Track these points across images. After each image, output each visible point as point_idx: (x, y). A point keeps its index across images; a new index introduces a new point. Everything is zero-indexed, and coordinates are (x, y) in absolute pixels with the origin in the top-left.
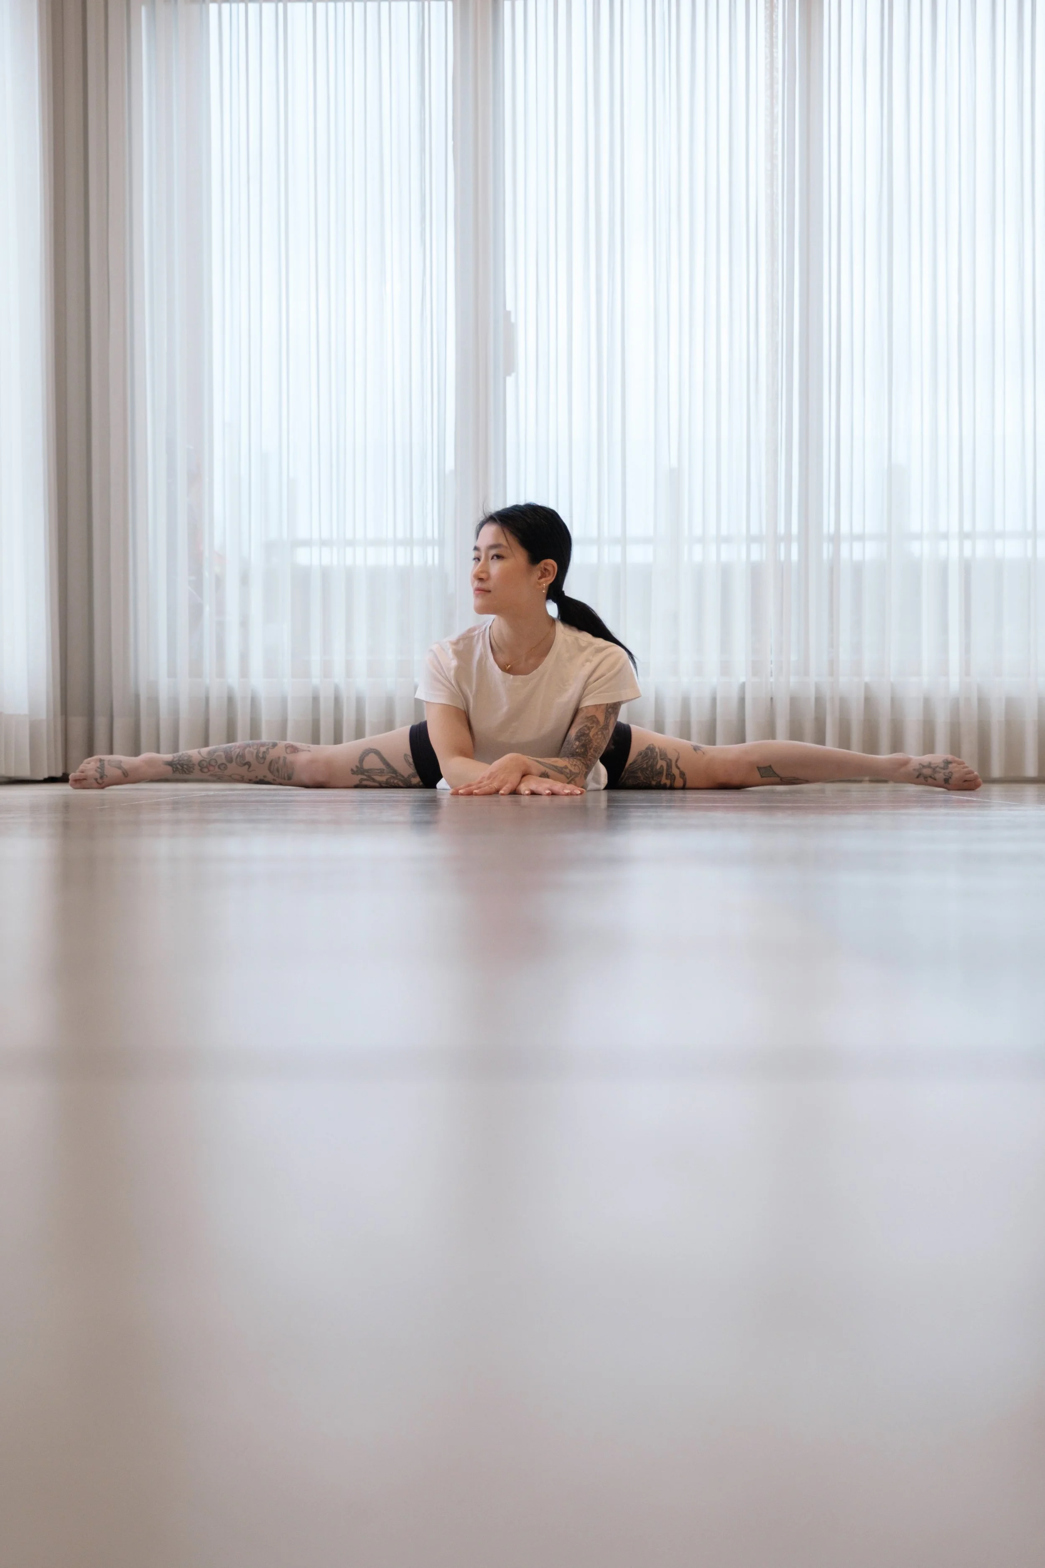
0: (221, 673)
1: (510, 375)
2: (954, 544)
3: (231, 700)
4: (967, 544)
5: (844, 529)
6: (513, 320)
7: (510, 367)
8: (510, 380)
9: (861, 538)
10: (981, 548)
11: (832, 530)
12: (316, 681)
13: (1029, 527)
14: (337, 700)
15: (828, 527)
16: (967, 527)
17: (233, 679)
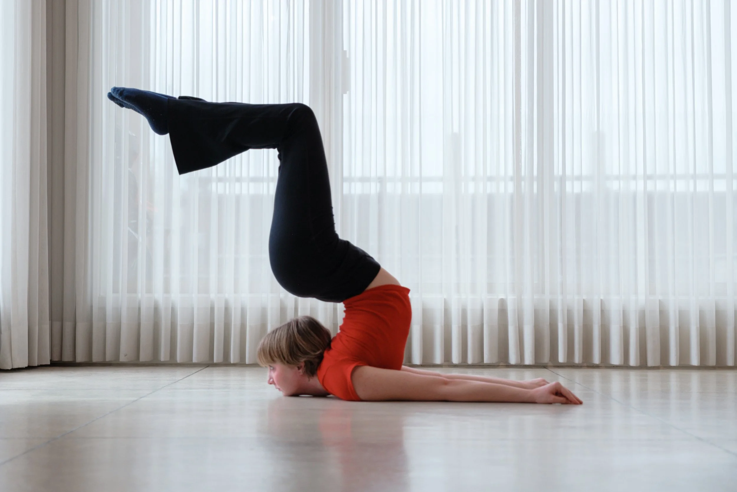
0: (149, 290)
1: (346, 93)
2: (641, 183)
3: (156, 310)
4: (650, 184)
5: (568, 172)
6: (348, 56)
7: (346, 88)
8: (345, 96)
9: (579, 178)
10: (660, 186)
11: (561, 173)
12: (213, 296)
13: (691, 171)
14: (227, 310)
15: (558, 171)
16: (649, 172)
17: (159, 295)
